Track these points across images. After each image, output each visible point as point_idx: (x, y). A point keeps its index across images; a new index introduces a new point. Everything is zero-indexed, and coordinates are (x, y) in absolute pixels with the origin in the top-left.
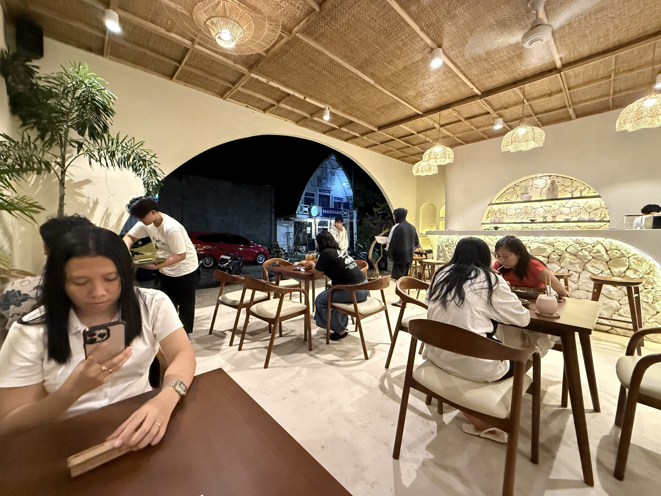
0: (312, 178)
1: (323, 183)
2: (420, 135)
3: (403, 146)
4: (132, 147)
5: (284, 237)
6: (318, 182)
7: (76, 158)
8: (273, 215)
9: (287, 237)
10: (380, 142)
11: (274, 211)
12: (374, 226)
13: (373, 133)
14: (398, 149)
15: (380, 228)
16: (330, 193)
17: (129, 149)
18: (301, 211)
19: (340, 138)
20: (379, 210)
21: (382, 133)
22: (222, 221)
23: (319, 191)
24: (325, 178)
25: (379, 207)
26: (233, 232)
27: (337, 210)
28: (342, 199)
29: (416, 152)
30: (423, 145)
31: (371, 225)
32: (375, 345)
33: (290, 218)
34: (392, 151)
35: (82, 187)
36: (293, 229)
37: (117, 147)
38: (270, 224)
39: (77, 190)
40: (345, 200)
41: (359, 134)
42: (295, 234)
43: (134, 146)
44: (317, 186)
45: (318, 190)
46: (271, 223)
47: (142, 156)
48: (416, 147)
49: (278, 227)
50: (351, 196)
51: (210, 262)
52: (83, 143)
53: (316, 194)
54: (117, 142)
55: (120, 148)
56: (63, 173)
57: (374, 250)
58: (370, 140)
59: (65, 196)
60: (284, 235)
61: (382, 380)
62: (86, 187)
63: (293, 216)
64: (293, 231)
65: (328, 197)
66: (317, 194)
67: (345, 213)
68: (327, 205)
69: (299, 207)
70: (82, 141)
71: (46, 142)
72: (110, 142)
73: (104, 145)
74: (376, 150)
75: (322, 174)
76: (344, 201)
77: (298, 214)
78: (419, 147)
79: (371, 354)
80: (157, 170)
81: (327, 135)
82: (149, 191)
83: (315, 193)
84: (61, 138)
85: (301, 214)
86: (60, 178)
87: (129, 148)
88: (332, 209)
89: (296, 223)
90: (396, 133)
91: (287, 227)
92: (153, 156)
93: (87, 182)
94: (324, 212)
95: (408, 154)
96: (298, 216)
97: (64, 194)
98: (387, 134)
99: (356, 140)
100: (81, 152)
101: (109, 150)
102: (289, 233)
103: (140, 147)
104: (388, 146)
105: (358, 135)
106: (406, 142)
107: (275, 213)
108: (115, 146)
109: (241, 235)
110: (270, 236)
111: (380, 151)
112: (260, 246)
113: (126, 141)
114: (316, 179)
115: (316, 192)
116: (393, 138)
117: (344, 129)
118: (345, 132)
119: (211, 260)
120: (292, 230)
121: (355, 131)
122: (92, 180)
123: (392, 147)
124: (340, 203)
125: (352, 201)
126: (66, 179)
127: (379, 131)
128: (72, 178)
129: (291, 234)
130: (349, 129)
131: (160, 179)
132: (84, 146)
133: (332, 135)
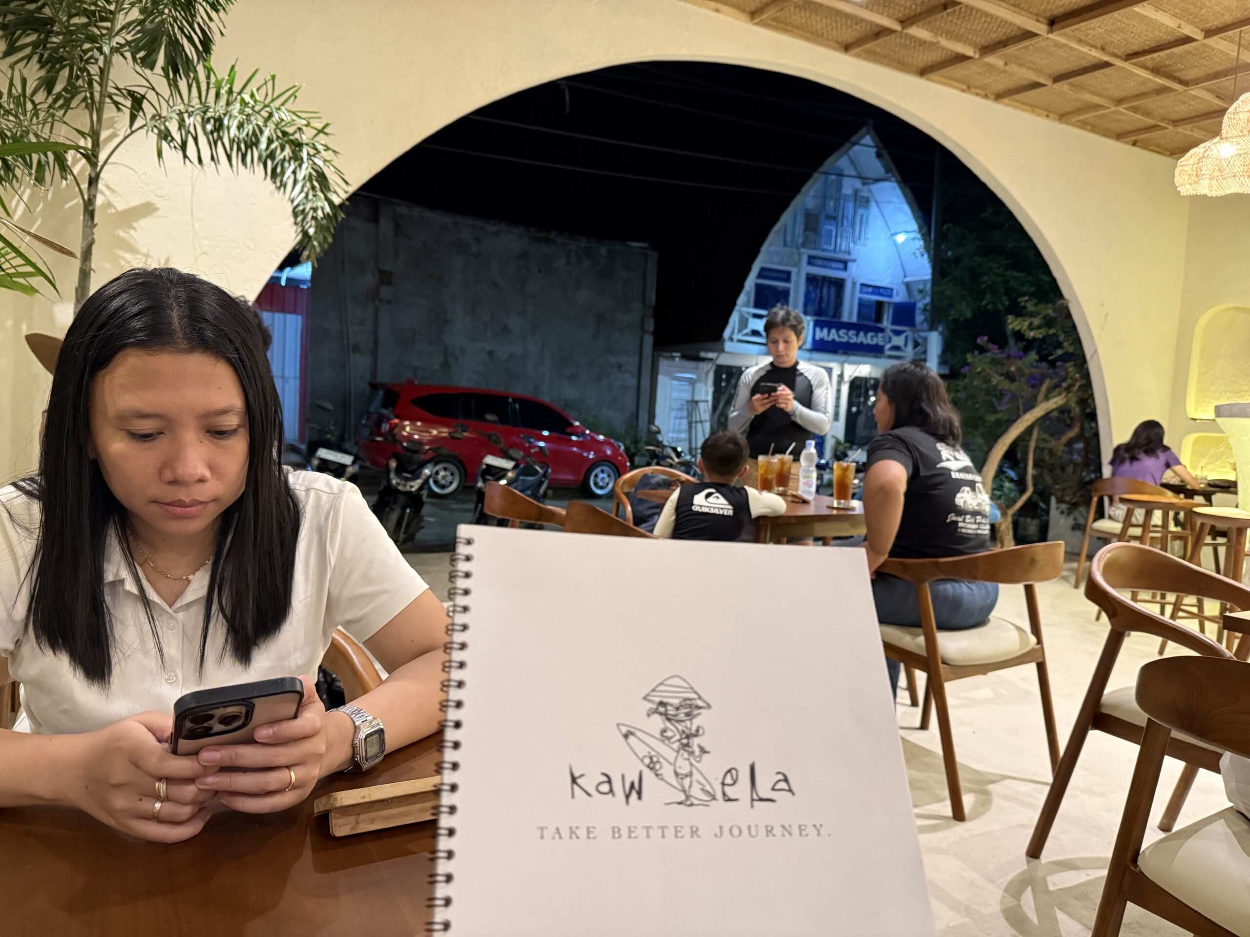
0: (786, 218)
1: (824, 233)
2: (1213, 41)
3: (1144, 89)
4: (266, 106)
5: (679, 414)
6: (806, 230)
7: (126, 138)
8: (649, 340)
9: (690, 415)
10: (1050, 76)
11: (651, 328)
12: (1006, 385)
13: (1026, 43)
14: (1119, 101)
15: (1028, 391)
16: (845, 268)
17: (258, 112)
18: (740, 331)
19: (902, 66)
20: (1031, 327)
21: (1063, 40)
22: (490, 353)
23: (810, 263)
24: (835, 218)
25: (1032, 315)
26: (521, 389)
27: (867, 329)
28: (888, 291)
29: (1197, 107)
30: (1226, 82)
31: (994, 381)
32: (993, 782)
33: (703, 354)
34: (1096, 107)
35: (135, 224)
36: (711, 390)
37: (228, 104)
38: (635, 371)
39: (121, 234)
40: (901, 296)
41: (974, 45)
42: (715, 408)
43: (273, 100)
44: (804, 245)
45: (805, 259)
46: (640, 368)
47: (290, 130)
48: (1195, 91)
49: (663, 380)
50: (924, 282)
51: (449, 478)
52: (143, 97)
53: (798, 273)
54: (230, 92)
55: (236, 108)
56: (93, 181)
57: (1000, 472)
58: (1013, 68)
59: (94, 247)
60: (680, 409)
61: (1016, 889)
62: (143, 223)
63: (710, 345)
64: (710, 398)
65: (839, 285)
66: (800, 273)
67: (898, 341)
68: (831, 313)
69: (734, 319)
70: (142, 91)
71: (59, 96)
72: (212, 92)
73: (195, 101)
74: (1033, 108)
75: (824, 205)
76: (897, 299)
77: (731, 339)
78: (1208, 90)
79: (974, 807)
80: (329, 173)
81: (858, 56)
82: (305, 233)
83: (794, 271)
84: (90, 83)
85: (739, 341)
86: (86, 197)
87: (257, 108)
88: (849, 326)
89: (719, 370)
90: (1115, 38)
91: (692, 382)
92: (321, 131)
93: (147, 209)
94: (822, 334)
95: (1163, 119)
96: (728, 346)
97: (92, 242)
98: (1080, 41)
99: (957, 70)
100: (139, 122)
101: (209, 115)
102: (697, 402)
103: (289, 105)
104: (1082, 88)
105: (969, 51)
106: (1156, 70)
107: (655, 334)
108: (223, 102)
109: (546, 399)
110: (634, 409)
111: (1047, 111)
112: (601, 437)
113: (253, 87)
114: (800, 219)
115: (797, 265)
116: (1106, 58)
117: (918, 32)
118: (922, 43)
119: (452, 474)
120: (706, 392)
121: (958, 38)
122: (158, 205)
123: (1098, 95)
124: (880, 304)
125: (928, 300)
126: (99, 201)
127: (1051, 31)
128: (112, 199)
129: (702, 406)
130: (936, 31)
131: (337, 201)
132: (145, 105)
133: (873, 57)
